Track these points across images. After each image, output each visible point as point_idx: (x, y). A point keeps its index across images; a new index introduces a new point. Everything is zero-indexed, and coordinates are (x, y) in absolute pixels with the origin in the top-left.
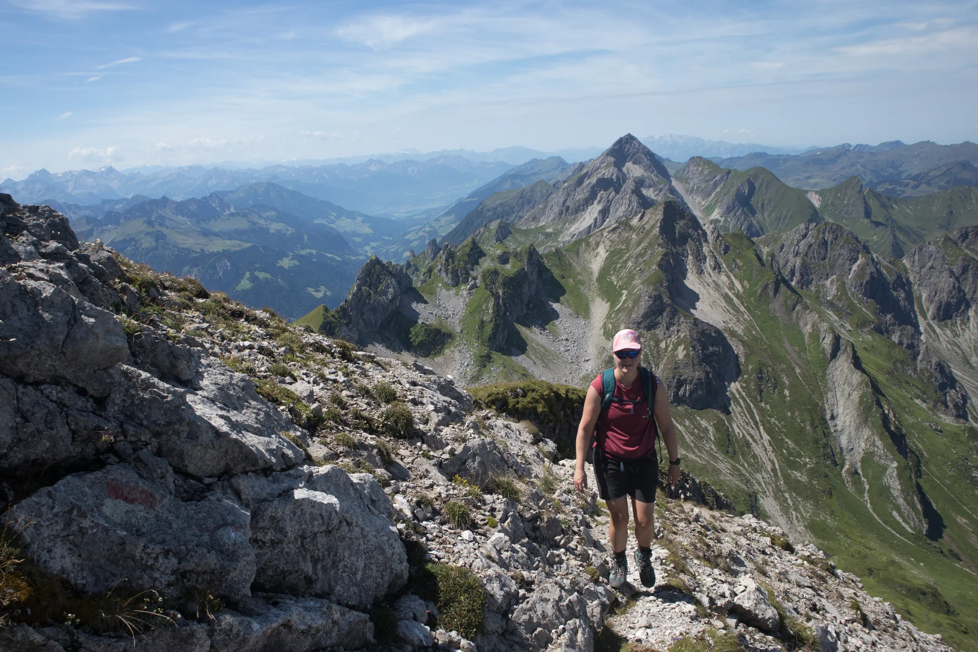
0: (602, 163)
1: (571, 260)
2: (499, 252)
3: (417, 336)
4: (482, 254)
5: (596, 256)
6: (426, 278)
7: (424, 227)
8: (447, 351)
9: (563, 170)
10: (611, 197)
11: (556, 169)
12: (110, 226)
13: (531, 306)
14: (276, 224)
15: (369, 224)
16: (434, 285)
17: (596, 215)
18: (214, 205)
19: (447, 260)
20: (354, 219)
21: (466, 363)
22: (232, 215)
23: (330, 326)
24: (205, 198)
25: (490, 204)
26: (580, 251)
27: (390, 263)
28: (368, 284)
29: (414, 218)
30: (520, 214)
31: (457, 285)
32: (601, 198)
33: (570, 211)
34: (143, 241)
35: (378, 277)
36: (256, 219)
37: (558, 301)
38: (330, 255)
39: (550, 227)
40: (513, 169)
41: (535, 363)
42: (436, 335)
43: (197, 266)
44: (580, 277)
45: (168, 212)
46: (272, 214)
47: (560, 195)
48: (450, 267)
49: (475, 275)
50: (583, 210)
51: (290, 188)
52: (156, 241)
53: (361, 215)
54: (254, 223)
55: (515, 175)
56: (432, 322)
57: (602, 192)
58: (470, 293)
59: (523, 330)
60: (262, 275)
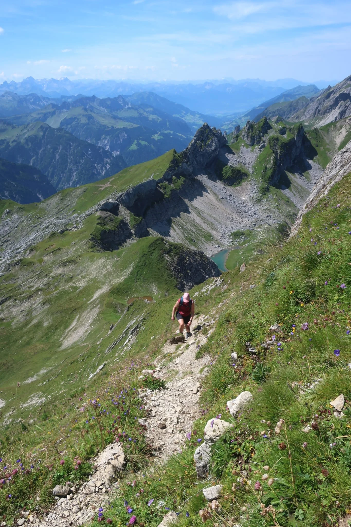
0: (343, 85)
1: (324, 136)
2: (280, 127)
3: (226, 173)
4: (270, 127)
5: (340, 134)
6: (234, 141)
7: (233, 122)
8: (243, 184)
9: (316, 93)
10: (347, 105)
11: (312, 92)
12: (64, 110)
13: (296, 161)
14: (152, 115)
15: (202, 119)
16: (239, 145)
17: (337, 115)
18: (120, 102)
19: (248, 130)
20: (195, 116)
21: (254, 192)
22: (129, 108)
23: (177, 162)
24: (115, 98)
25: (272, 109)
26: (330, 131)
27: (215, 129)
28: (201, 139)
29: (228, 117)
30: (289, 116)
31: (253, 145)
32: (341, 105)
33: (320, 112)
34: (81, 119)
35: (207, 136)
36: (142, 112)
37: (312, 159)
38: (181, 135)
39: (307, 122)
40: (287, 91)
41: (295, 195)
42: (238, 174)
43: (109, 135)
44: (328, 146)
45: (95, 105)
46: (151, 109)
47: (315, 104)
48: (250, 134)
49: (264, 140)
50: (329, 112)
51: (162, 96)
52: (89, 120)
53: (198, 113)
54: (141, 114)
55: (287, 95)
56: (236, 165)
57: (342, 102)
58: (260, 150)
59: (290, 175)
60: (143, 143)
